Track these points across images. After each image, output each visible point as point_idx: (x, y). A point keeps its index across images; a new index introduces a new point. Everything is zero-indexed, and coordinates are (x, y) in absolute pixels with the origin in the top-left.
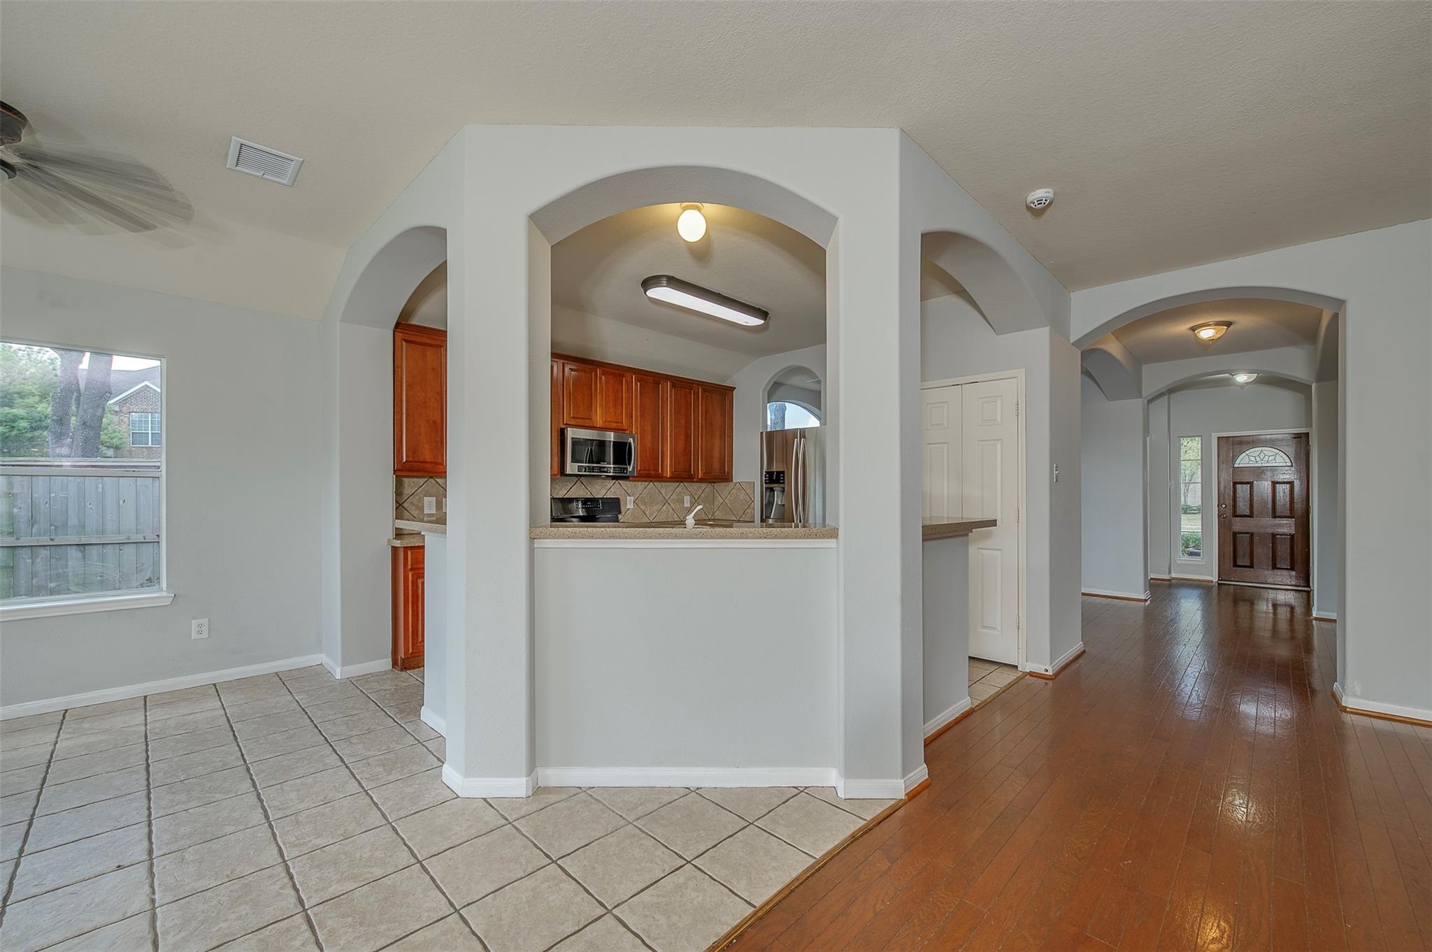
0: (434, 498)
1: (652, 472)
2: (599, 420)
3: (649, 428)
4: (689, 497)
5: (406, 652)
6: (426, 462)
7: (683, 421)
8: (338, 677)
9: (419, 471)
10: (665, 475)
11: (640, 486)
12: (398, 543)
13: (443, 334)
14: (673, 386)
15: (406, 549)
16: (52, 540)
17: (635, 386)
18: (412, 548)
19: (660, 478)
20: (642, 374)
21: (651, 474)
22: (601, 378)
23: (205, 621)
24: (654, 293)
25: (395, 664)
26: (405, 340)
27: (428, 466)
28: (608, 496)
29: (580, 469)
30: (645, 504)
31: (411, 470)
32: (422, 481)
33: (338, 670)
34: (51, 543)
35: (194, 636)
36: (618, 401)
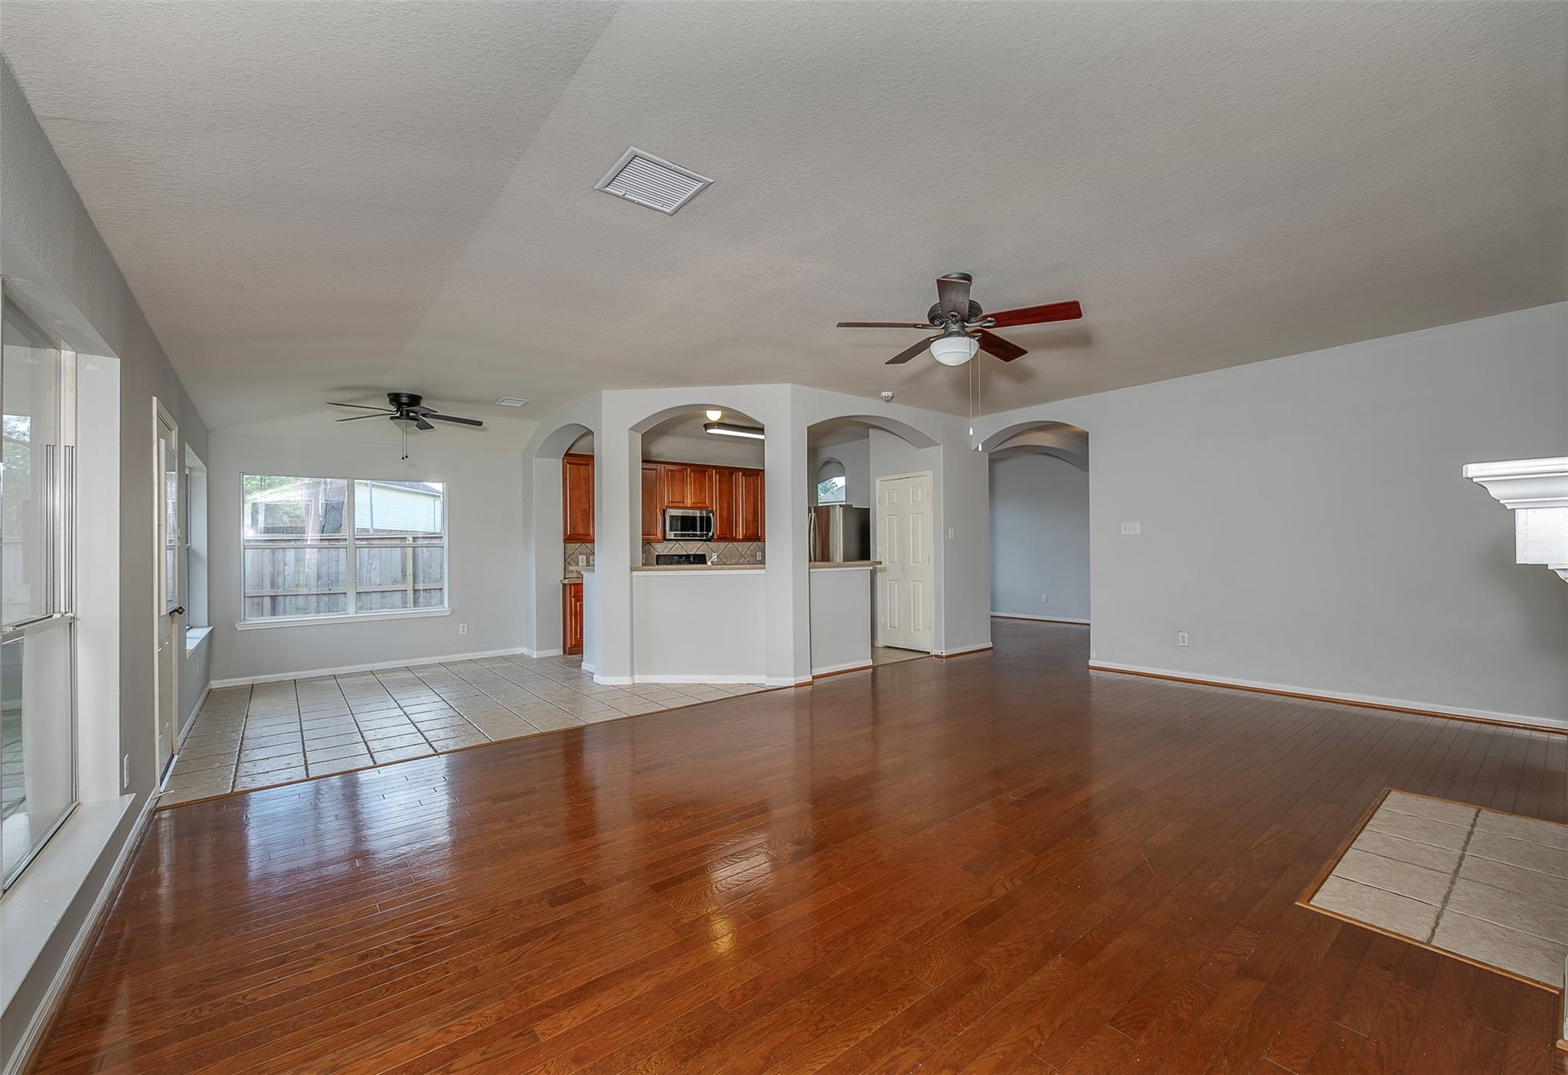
0: (585, 556)
1: (728, 536)
2: (689, 502)
3: (725, 505)
4: (760, 553)
5: (571, 644)
6: (580, 534)
7: (752, 499)
8: (535, 657)
9: (577, 539)
10: (738, 537)
11: (722, 545)
12: (566, 581)
13: (592, 457)
14: (744, 475)
15: (571, 585)
16: (330, 590)
17: (715, 477)
18: (573, 584)
19: (735, 540)
20: (719, 469)
21: (727, 536)
22: (690, 474)
23: (465, 625)
24: (710, 431)
25: (564, 652)
26: (569, 463)
27: (582, 537)
28: (699, 553)
29: (675, 535)
30: (726, 558)
31: (573, 539)
32: (578, 545)
33: (535, 653)
34: (330, 592)
35: (461, 633)
36: (702, 489)
